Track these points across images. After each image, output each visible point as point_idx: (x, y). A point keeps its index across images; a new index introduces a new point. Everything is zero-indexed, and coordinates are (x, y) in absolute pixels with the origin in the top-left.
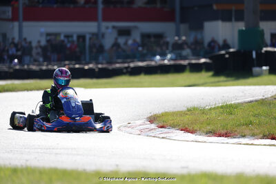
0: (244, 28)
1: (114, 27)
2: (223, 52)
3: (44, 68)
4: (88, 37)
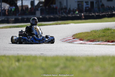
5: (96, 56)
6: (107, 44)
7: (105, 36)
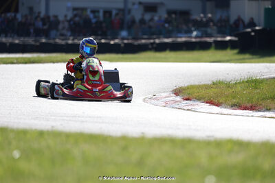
0: (270, 7)
1: (140, 3)
2: (249, 30)
3: (70, 42)
4: (114, 12)
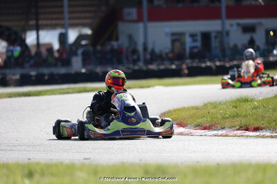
1: (238, 24)
5: (218, 164)
6: (242, 136)
7: (237, 116)
